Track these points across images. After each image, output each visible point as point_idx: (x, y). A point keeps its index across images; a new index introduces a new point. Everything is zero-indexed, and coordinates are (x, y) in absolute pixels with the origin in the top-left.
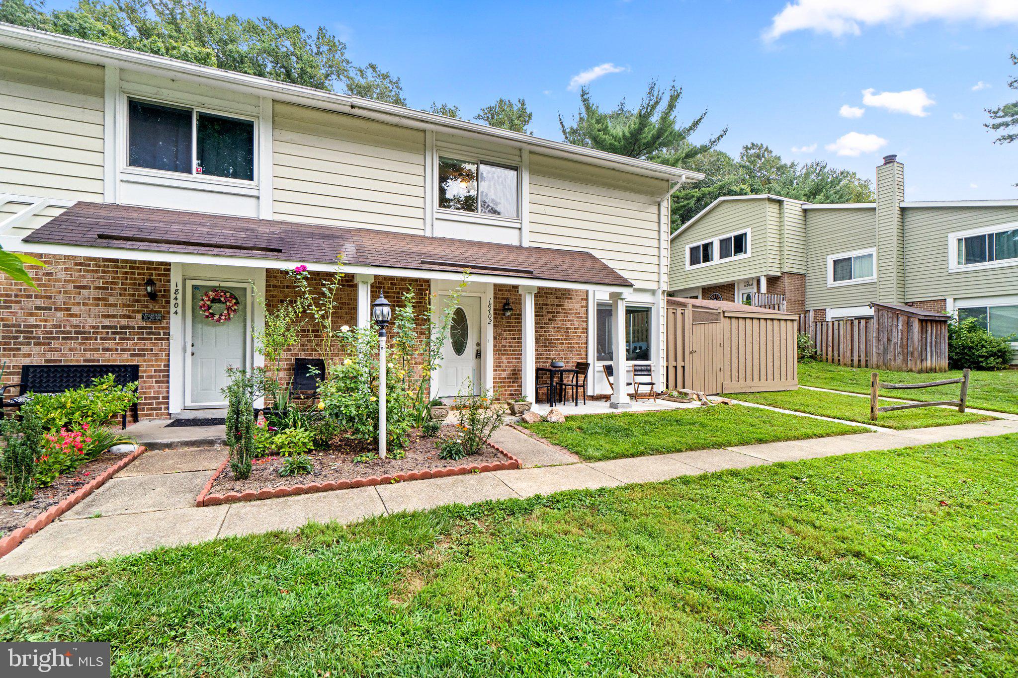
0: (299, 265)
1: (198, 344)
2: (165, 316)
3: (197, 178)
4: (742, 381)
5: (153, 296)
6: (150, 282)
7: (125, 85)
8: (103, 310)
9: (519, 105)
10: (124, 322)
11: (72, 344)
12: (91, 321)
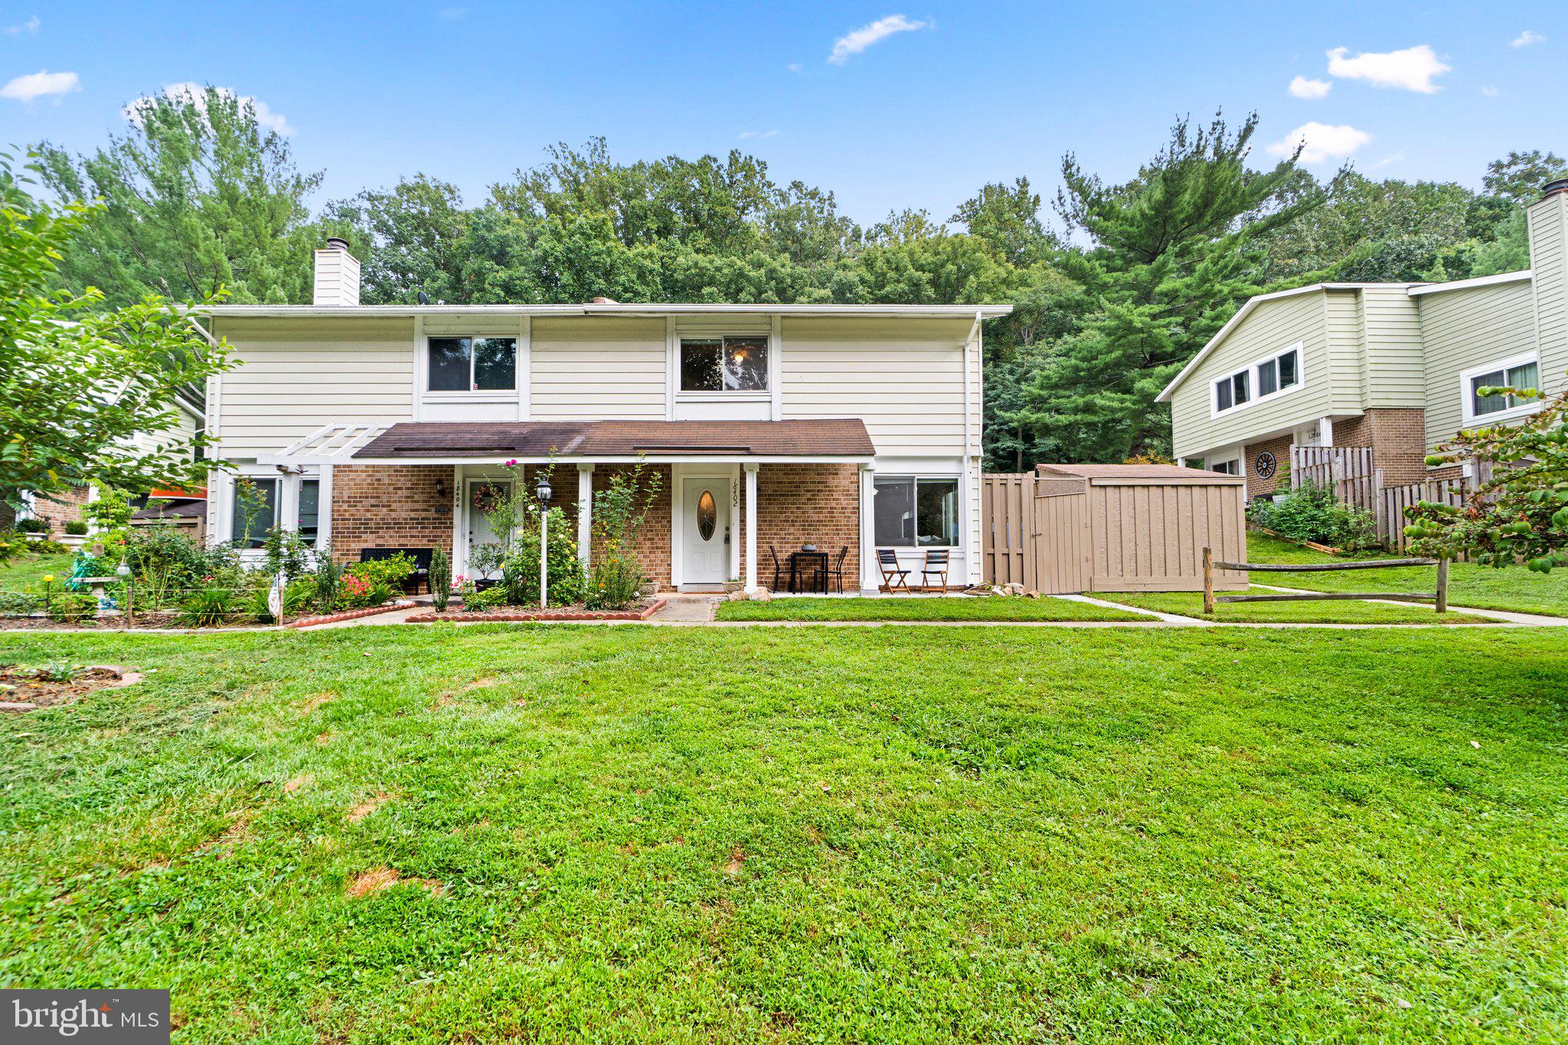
0: (510, 460)
1: (476, 532)
2: (451, 510)
3: (474, 393)
4: (1129, 577)
5: (442, 493)
6: (440, 482)
7: (427, 328)
8: (410, 505)
9: (1018, 188)
10: (423, 514)
11: (391, 532)
12: (404, 515)
